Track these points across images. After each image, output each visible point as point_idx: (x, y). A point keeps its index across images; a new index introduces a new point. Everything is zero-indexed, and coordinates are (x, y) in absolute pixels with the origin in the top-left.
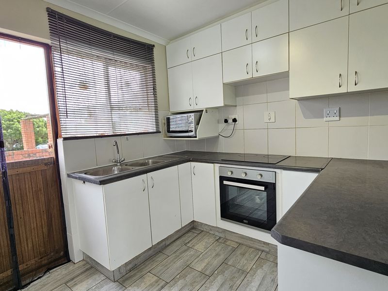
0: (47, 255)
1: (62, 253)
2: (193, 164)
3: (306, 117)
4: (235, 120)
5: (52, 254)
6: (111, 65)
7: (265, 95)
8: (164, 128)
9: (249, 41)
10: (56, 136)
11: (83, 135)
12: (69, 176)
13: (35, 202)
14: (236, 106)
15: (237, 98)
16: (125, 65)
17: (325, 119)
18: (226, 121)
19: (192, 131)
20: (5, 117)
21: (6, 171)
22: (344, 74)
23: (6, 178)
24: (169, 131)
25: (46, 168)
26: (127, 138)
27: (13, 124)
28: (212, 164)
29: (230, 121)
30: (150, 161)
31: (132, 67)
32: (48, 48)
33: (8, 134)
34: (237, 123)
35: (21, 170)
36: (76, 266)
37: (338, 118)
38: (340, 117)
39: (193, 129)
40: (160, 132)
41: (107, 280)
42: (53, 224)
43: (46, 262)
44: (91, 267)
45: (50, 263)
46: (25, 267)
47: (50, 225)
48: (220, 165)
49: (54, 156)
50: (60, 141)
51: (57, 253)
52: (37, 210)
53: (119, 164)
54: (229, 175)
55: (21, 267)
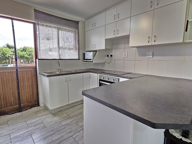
0: (31, 102)
1: (37, 103)
2: (91, 73)
3: (140, 56)
4: (111, 56)
5: (33, 102)
6: (60, 30)
7: (124, 45)
8: (81, 58)
9: (116, 21)
10: (36, 57)
11: (47, 58)
12: (39, 73)
13: (28, 82)
14: (112, 49)
15: (113, 46)
16: (66, 30)
17: (147, 57)
18: (108, 56)
19: (91, 60)
20: (29, 50)
21: (17, 69)
22: (151, 37)
23: (17, 72)
24: (84, 59)
25: (32, 70)
26: (65, 61)
27: (32, 53)
28: (97, 74)
29: (109, 56)
30: (73, 71)
31: (69, 31)
32: (34, 24)
33: (30, 58)
34: (112, 57)
35: (23, 70)
36: (41, 108)
37: (152, 57)
38: (153, 56)
39: (92, 59)
40: (80, 59)
41: (50, 113)
42: (34, 91)
43: (31, 105)
44: (46, 108)
45: (32, 105)
46: (23, 105)
47: (33, 92)
48: (100, 74)
49: (35, 66)
50: (37, 60)
51: (35, 102)
52: (28, 85)
53: (59, 71)
54: (102, 79)
55: (22, 105)
